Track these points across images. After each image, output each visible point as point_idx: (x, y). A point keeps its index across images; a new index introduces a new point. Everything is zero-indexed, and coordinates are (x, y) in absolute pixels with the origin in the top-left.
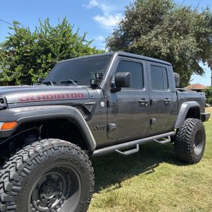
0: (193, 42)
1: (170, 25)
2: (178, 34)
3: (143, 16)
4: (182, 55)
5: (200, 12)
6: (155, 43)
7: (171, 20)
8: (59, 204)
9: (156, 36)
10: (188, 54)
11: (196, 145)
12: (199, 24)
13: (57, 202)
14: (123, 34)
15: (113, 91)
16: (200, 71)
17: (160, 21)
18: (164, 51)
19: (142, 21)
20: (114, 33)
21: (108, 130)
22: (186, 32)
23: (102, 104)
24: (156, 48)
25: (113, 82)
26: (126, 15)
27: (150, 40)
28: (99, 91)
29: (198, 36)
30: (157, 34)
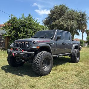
0: (76, 23)
1: (67, 16)
2: (70, 20)
3: (57, 13)
4: (71, 28)
5: (78, 12)
6: (62, 23)
7: (68, 15)
8: (46, 67)
9: (62, 20)
10: (74, 27)
11: (77, 57)
12: (78, 17)
13: (45, 66)
14: (49, 19)
15: (56, 40)
16: (78, 34)
17: (63, 15)
18: (65, 26)
19: (57, 14)
20: (46, 19)
21: (55, 51)
22: (73, 19)
23: (54, 44)
24: (62, 25)
25: (56, 38)
26: (51, 12)
27: (60, 22)
28: (53, 40)
29: (77, 21)
30: (62, 19)
